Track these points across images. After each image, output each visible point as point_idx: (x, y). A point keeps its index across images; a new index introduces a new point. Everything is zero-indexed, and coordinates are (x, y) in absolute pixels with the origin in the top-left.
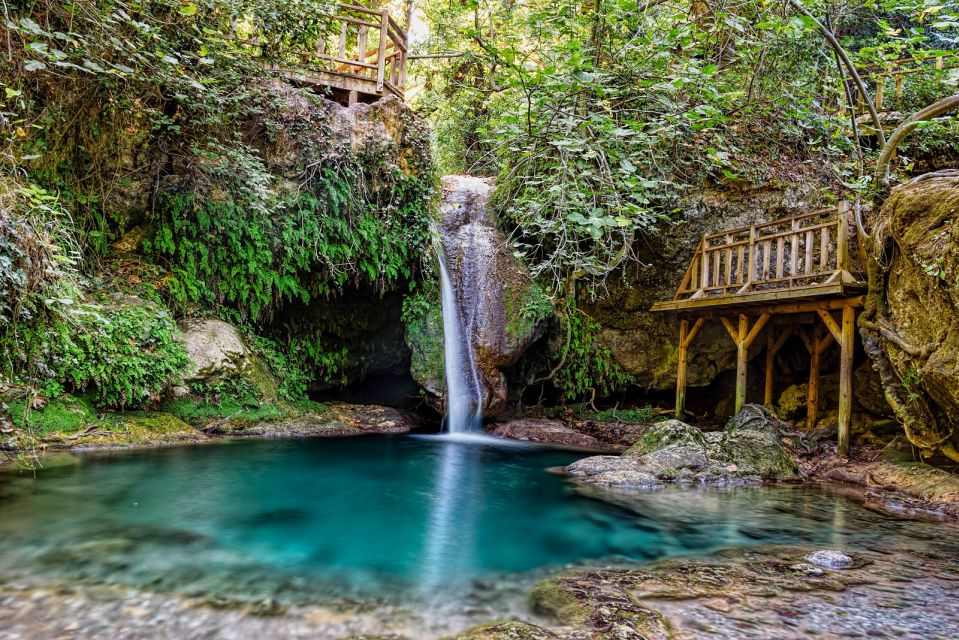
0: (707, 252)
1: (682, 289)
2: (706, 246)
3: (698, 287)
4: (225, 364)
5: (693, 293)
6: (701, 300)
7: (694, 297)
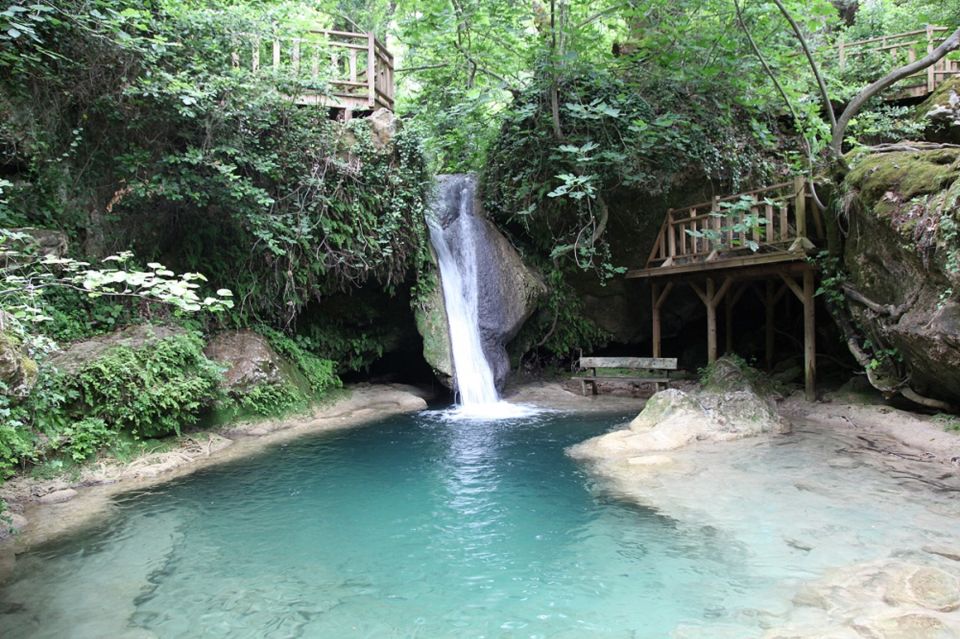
0: (673, 225)
1: (651, 258)
2: (671, 220)
3: (667, 255)
4: (256, 373)
5: (663, 261)
6: (672, 268)
7: (664, 265)
